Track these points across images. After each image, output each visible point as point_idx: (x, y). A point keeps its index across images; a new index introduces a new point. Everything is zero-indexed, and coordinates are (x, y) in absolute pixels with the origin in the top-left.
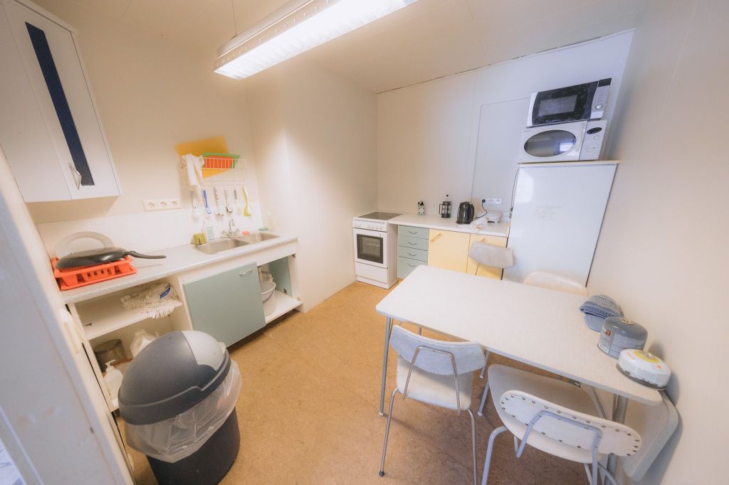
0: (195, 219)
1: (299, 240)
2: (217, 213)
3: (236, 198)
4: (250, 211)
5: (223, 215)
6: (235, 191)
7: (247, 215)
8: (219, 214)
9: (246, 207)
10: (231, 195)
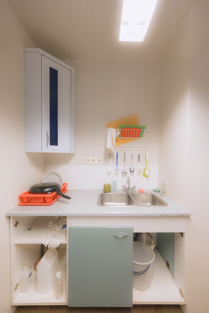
0: (109, 174)
1: (191, 217)
2: (122, 171)
3: (139, 161)
4: (147, 173)
5: (126, 173)
6: (139, 155)
7: (145, 176)
8: (123, 172)
9: (145, 169)
10: (136, 158)
